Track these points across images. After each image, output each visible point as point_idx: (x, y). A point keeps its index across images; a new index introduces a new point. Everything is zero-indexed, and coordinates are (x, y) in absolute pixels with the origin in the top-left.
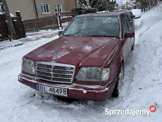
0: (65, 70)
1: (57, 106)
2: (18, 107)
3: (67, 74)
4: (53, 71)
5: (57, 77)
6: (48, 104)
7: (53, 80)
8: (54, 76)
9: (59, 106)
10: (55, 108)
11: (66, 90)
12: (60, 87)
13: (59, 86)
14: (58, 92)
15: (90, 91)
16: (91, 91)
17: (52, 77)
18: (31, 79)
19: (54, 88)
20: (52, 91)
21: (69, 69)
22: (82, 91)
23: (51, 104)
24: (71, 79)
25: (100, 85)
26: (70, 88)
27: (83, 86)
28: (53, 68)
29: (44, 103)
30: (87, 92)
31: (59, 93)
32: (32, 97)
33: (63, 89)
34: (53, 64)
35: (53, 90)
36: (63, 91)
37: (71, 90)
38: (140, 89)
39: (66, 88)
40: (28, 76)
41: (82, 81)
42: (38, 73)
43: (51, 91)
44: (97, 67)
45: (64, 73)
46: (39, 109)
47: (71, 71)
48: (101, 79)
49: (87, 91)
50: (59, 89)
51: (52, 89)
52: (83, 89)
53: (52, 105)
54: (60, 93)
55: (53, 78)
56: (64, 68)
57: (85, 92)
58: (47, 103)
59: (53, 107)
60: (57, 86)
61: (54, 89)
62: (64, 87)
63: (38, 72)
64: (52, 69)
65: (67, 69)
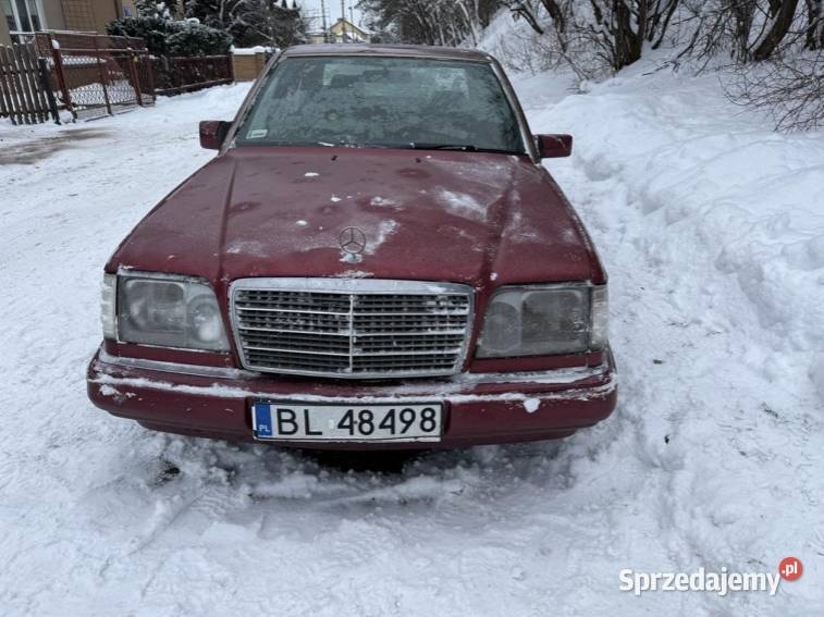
0: (422, 309)
1: (345, 500)
2: (124, 553)
3: (433, 328)
4: (358, 323)
5: (382, 353)
6: (290, 502)
7: (354, 370)
8: (365, 350)
9: (354, 499)
10: (343, 511)
11: (437, 409)
12: (402, 399)
13: (397, 396)
14: (392, 427)
15: (552, 396)
16: (558, 397)
17: (354, 352)
18: (206, 381)
19: (371, 409)
20: (356, 427)
21: (442, 304)
22: (520, 402)
23: (308, 496)
24: (458, 351)
25: (583, 365)
26: (457, 399)
27: (512, 377)
28: (355, 309)
29: (263, 498)
30: (540, 405)
31: (393, 432)
32: (165, 480)
33: (418, 410)
34: (353, 285)
35: (363, 421)
36: (419, 419)
37: (462, 405)
38: (656, 362)
39: (439, 398)
40: (171, 366)
41: (503, 358)
42: (250, 344)
43: (351, 427)
44: (567, 285)
45: (419, 329)
46: (262, 533)
47: (457, 312)
48: (588, 337)
49: (543, 402)
50: (398, 410)
51: (356, 418)
52: (520, 391)
53: (311, 500)
54: (404, 431)
55: (354, 358)
56: (417, 301)
57: (532, 404)
58: (282, 499)
59: (327, 511)
60: (385, 396)
61: (366, 417)
62: (423, 395)
63: (249, 337)
64: (351, 314)
65: (433, 303)
